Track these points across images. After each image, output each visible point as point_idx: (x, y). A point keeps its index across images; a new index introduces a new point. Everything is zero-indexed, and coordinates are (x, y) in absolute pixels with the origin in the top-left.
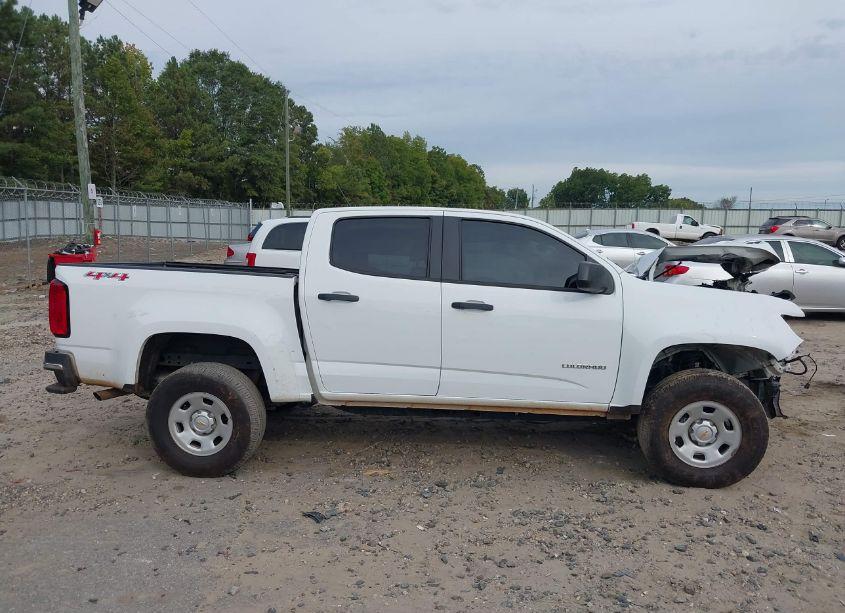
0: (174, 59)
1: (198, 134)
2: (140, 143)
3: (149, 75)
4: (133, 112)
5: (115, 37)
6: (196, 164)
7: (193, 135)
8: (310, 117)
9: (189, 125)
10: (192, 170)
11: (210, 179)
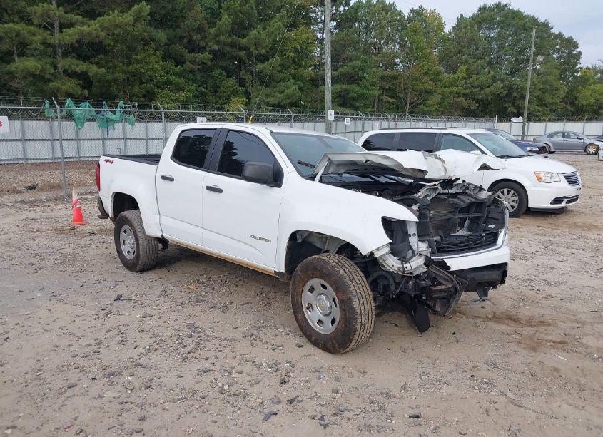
0: (461, 15)
1: (472, 68)
2: (426, 78)
3: (442, 30)
4: (423, 58)
5: (421, 7)
6: (467, 91)
7: (467, 70)
8: (575, 45)
9: (466, 63)
10: (464, 95)
11: (477, 101)
